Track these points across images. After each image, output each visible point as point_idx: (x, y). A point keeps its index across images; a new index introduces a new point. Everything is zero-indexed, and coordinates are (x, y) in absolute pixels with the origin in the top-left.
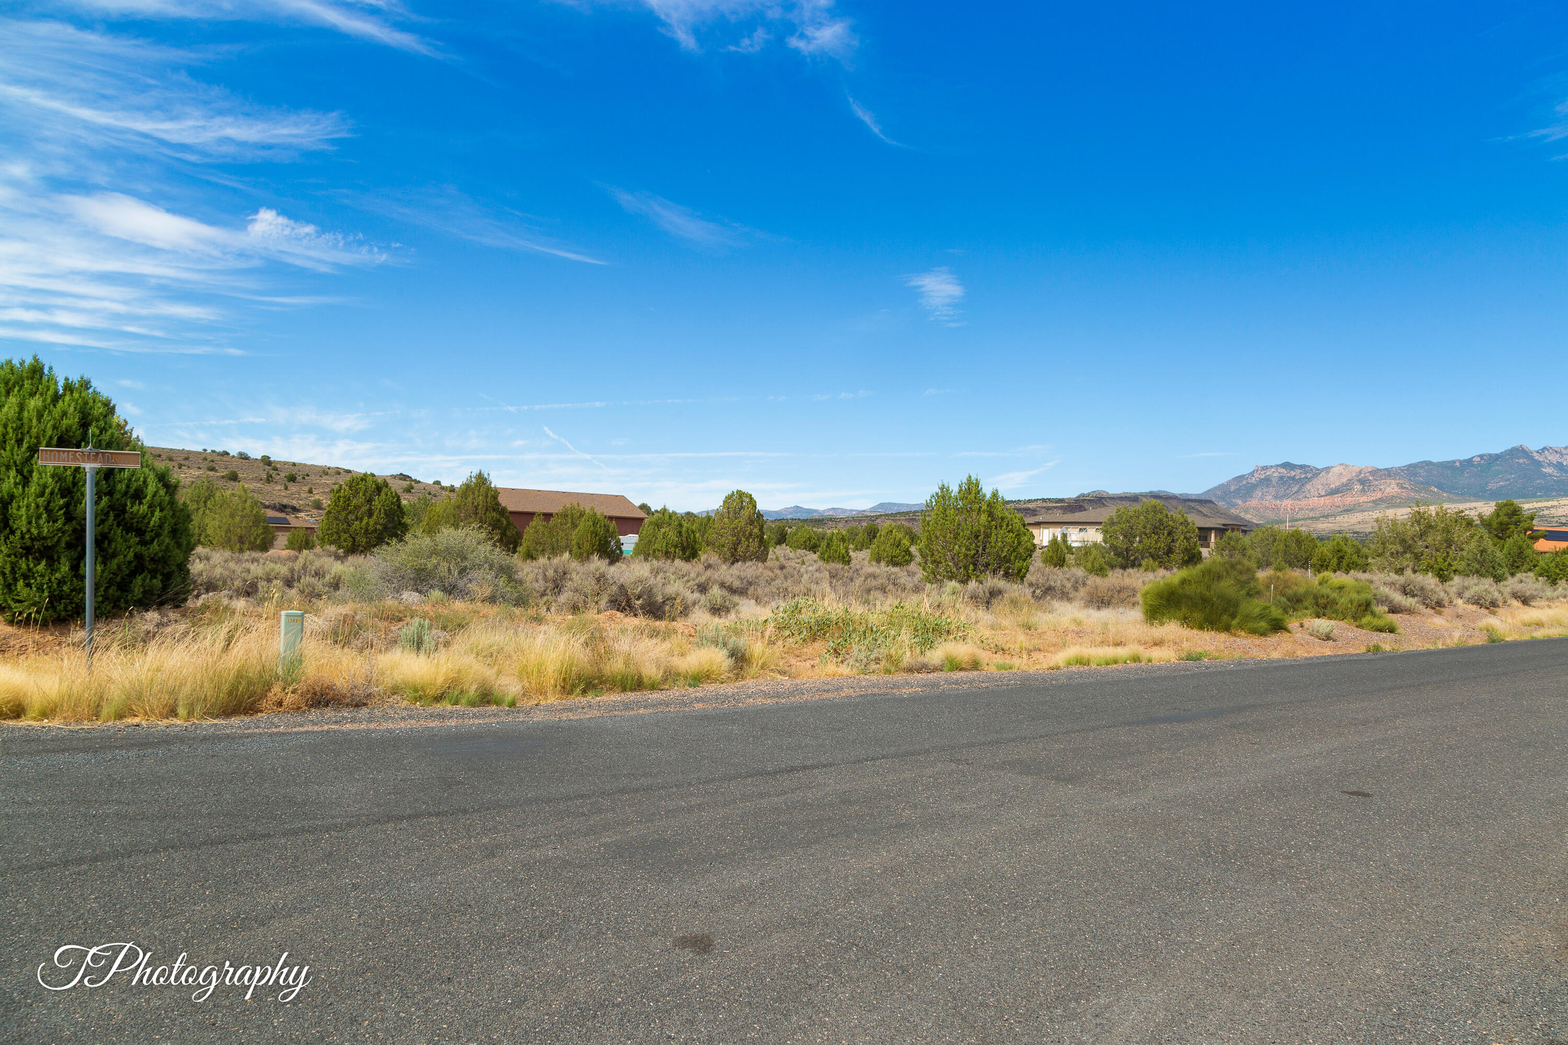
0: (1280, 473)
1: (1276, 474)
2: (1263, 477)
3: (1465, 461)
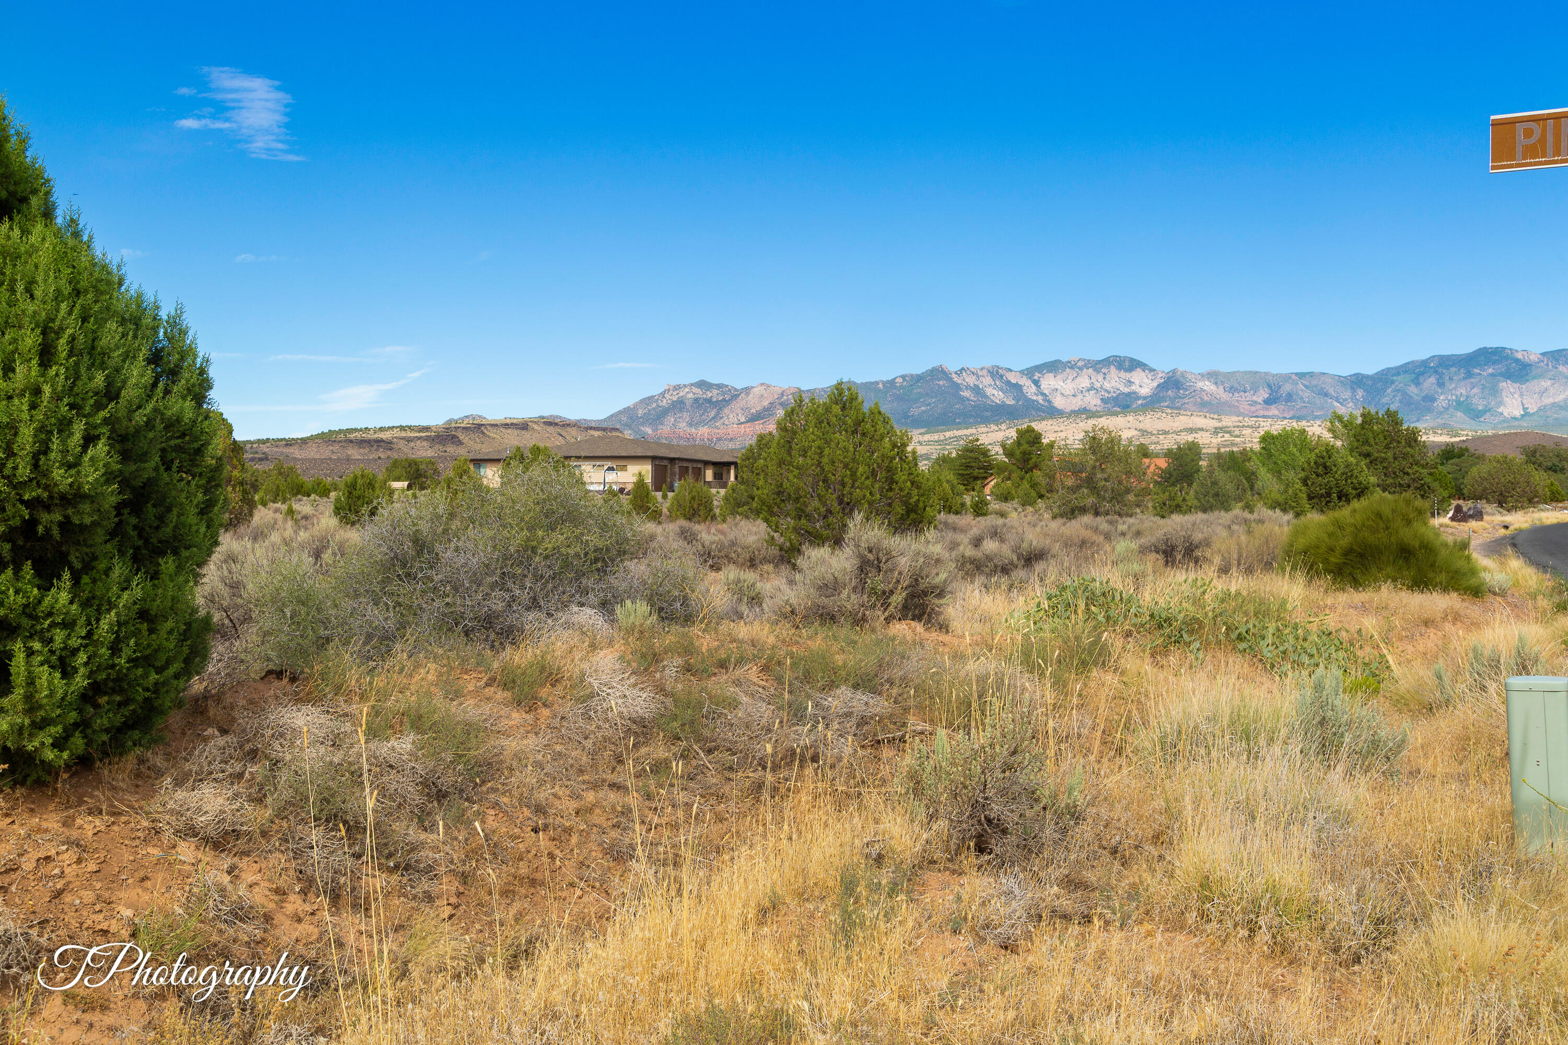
0: (694, 394)
1: (690, 396)
2: (675, 399)
3: (888, 382)
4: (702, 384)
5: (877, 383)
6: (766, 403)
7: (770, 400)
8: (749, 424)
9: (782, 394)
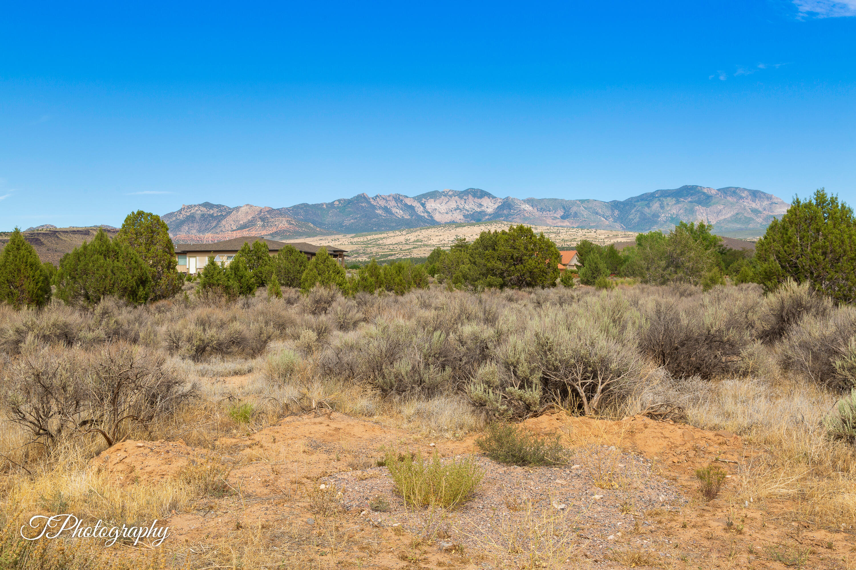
0: (201, 211)
1: (199, 212)
2: (188, 214)
3: (329, 204)
4: (207, 205)
5: (322, 204)
6: (250, 218)
7: (253, 215)
8: (239, 231)
9: (261, 212)
